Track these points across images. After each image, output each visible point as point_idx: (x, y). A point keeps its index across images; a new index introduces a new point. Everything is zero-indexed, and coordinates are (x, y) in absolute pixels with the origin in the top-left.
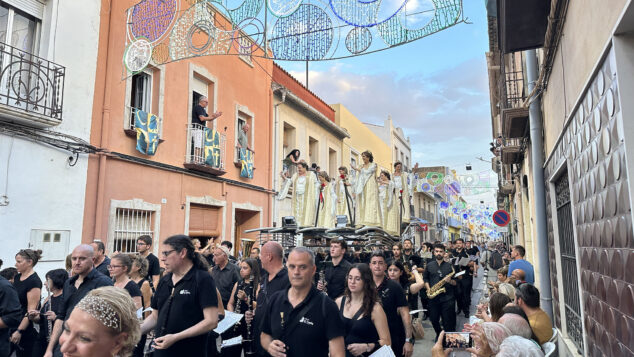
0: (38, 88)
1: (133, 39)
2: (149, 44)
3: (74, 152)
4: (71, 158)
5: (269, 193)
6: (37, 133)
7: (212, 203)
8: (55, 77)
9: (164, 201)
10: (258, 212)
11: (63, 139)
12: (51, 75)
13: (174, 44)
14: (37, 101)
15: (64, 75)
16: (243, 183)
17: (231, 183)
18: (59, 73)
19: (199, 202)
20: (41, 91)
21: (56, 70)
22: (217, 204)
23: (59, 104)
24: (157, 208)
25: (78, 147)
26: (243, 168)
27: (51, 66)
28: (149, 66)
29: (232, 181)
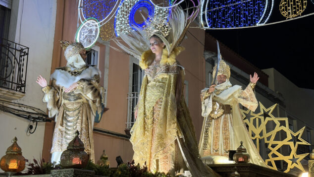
0: (7, 66)
1: (83, 20)
2: (97, 24)
3: (33, 121)
4: (31, 127)
6: (5, 105)
8: (21, 56)
11: (25, 109)
12: (18, 54)
13: (118, 22)
14: (6, 77)
15: (27, 54)
18: (24, 53)
20: (9, 69)
21: (21, 51)
23: (23, 79)
25: (37, 116)
27: (18, 47)
28: (97, 43)
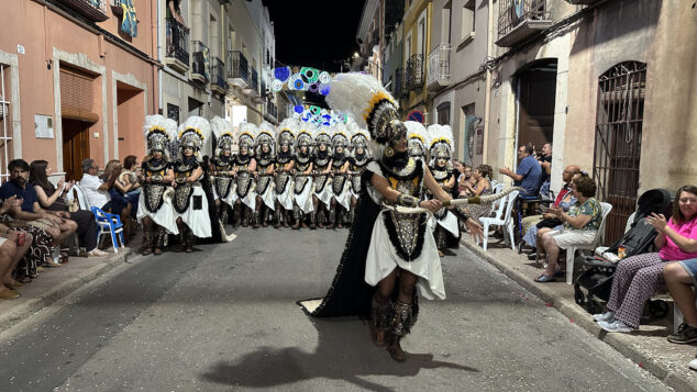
5: (152, 64)
7: (88, 67)
9: (21, 49)
10: (141, 91)
16: (123, 41)
17: (109, 37)
19: (70, 62)
22: (95, 70)
24: (13, 60)
26: (125, 17)
29: (111, 36)
